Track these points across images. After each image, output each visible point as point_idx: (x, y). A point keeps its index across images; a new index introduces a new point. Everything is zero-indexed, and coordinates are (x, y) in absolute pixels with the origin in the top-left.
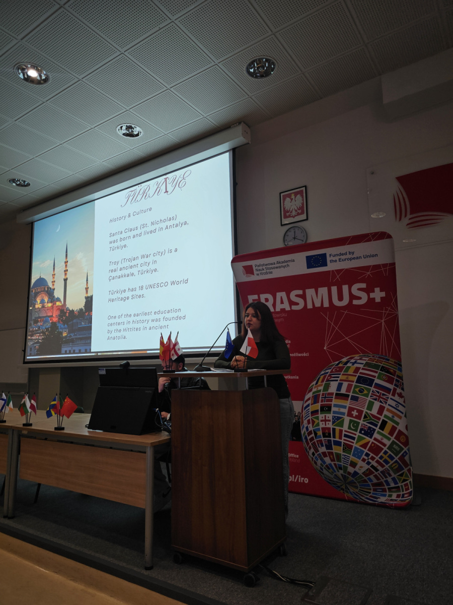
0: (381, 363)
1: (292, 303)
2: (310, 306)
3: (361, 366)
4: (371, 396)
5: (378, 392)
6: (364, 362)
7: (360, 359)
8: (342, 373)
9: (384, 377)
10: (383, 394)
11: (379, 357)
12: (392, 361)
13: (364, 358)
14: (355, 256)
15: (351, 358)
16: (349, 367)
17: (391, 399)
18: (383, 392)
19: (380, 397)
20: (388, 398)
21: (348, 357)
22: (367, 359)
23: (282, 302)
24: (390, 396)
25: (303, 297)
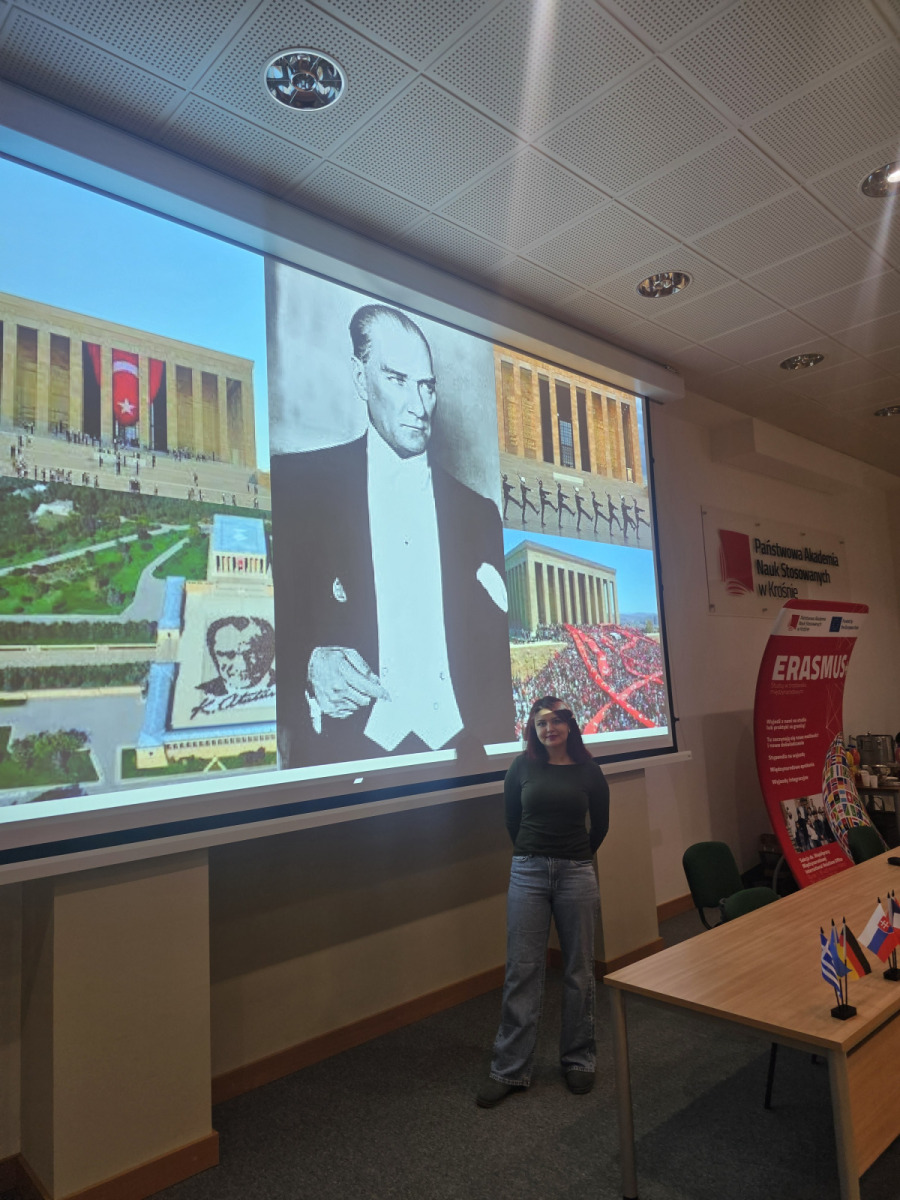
1: (813, 672)
2: (822, 678)
14: (853, 625)
23: (805, 670)
25: (819, 663)
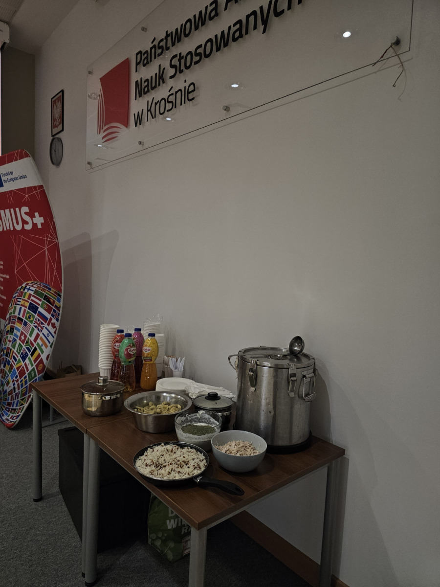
0: (45, 292)
2: (5, 228)
3: (32, 293)
4: (34, 323)
5: (39, 320)
6: (34, 289)
7: (32, 286)
8: (22, 298)
9: (45, 306)
10: (42, 323)
11: (44, 286)
12: (53, 290)
13: (34, 286)
14: (14, 176)
15: (27, 284)
16: (26, 293)
17: (46, 328)
18: (42, 321)
19: (39, 324)
20: (44, 327)
21: (26, 283)
22: (36, 286)
24: (46, 325)
